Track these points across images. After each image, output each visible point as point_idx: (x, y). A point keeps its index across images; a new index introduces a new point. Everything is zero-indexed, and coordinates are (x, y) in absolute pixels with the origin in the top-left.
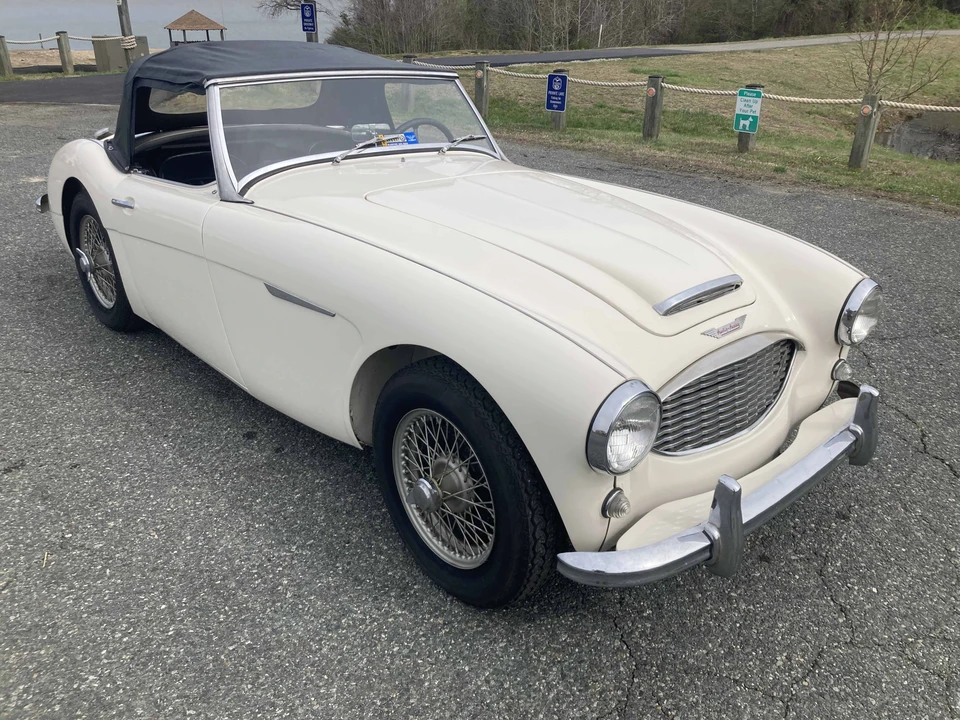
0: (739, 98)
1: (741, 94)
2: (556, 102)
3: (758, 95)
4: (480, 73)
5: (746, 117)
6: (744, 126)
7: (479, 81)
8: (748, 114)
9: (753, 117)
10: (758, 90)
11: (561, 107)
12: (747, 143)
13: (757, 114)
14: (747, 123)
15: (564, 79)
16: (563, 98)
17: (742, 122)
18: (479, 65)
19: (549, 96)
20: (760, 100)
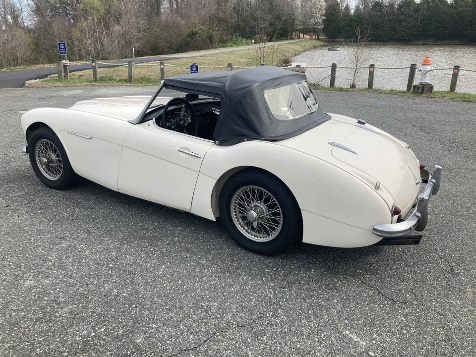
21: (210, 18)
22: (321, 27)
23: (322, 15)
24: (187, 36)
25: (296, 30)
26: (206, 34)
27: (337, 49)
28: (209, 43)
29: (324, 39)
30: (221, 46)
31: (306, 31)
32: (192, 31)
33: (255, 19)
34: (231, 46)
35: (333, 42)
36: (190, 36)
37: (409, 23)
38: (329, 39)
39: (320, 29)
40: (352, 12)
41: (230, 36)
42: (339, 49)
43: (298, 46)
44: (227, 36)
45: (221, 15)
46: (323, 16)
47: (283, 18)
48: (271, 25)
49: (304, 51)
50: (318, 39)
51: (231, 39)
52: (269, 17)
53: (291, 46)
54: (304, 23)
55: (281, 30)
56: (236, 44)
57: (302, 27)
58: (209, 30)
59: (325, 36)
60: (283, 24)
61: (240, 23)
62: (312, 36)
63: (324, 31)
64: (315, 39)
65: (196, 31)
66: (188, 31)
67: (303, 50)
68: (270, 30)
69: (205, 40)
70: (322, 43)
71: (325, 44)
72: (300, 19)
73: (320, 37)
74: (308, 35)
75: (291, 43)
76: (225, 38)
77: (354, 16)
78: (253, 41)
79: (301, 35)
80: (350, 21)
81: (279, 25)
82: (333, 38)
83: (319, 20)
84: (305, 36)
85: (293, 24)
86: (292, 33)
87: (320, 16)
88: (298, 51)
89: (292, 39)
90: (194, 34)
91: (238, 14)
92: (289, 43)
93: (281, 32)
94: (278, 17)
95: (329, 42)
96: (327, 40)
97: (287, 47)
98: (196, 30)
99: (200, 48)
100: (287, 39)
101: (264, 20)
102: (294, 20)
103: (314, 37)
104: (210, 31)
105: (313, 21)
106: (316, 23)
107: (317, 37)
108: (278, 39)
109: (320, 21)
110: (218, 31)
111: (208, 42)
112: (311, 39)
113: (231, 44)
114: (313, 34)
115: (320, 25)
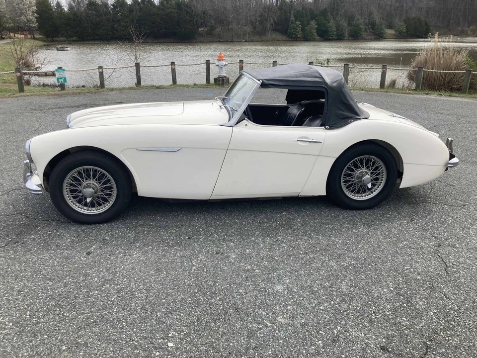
22: (36, 25)
23: (33, 12)
25: (5, 29)
29: (39, 38)
31: (19, 29)
35: (53, 41)
37: (127, 22)
38: (48, 38)
39: (35, 27)
40: (66, 9)
42: (69, 49)
46: (35, 13)
50: (34, 38)
54: (14, 21)
57: (12, 25)
59: (42, 35)
62: (26, 35)
63: (40, 29)
64: (31, 38)
70: (41, 43)
71: (45, 43)
72: (7, 16)
73: (36, 36)
74: (20, 34)
77: (70, 13)
80: (67, 19)
82: (52, 37)
83: (31, 17)
84: (17, 35)
87: (31, 13)
89: (3, 39)
95: (48, 41)
96: (45, 39)
103: (29, 36)
105: (24, 19)
106: (28, 21)
107: (32, 36)
112: (26, 38)
114: (27, 33)
115: (33, 23)
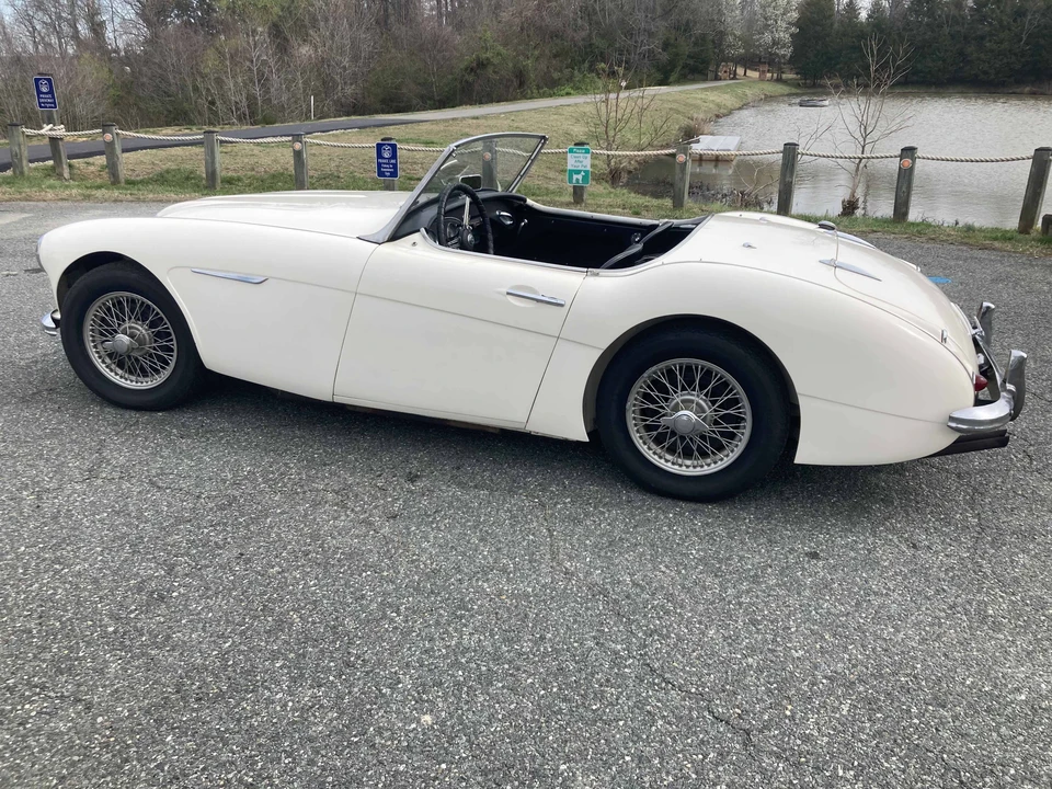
0: (569, 155)
1: (571, 151)
2: (387, 170)
3: (587, 151)
4: (298, 146)
5: (578, 172)
6: (577, 180)
7: (298, 155)
8: (580, 168)
9: (585, 171)
10: (586, 147)
11: (394, 174)
12: (582, 195)
13: (589, 168)
14: (580, 177)
15: (394, 147)
16: (395, 166)
17: (575, 177)
18: (297, 138)
19: (379, 165)
20: (589, 156)
21: (522, 29)
22: (787, 52)
23: (790, 23)
24: (466, 69)
25: (729, 59)
26: (511, 65)
27: (820, 103)
28: (516, 86)
29: (792, 79)
30: (544, 93)
31: (750, 62)
32: (478, 57)
33: (629, 33)
34: (568, 94)
35: (814, 86)
36: (472, 69)
38: (806, 79)
39: (784, 56)
40: (863, 15)
41: (567, 72)
42: (826, 103)
43: (727, 96)
44: (561, 71)
45: (548, 20)
46: (793, 25)
47: (698, 31)
48: (666, 46)
49: (740, 109)
50: (779, 80)
51: (570, 79)
52: (661, 27)
53: (713, 97)
54: (747, 43)
55: (692, 58)
56: (579, 89)
57: (742, 51)
58: (518, 55)
59: (797, 74)
60: (695, 44)
61: (594, 41)
62: (764, 72)
63: (794, 61)
64: (771, 80)
65: (488, 59)
66: (469, 59)
67: (737, 106)
68: (665, 57)
69: (508, 80)
70: (785, 89)
71: (794, 90)
72: (738, 33)
73: (784, 76)
74: (755, 70)
75: (712, 89)
76: (556, 75)
77: (868, 24)
78: (624, 84)
79: (740, 71)
81: (686, 48)
82: (815, 77)
83: (782, 34)
84: (749, 73)
85: (720, 44)
86: (718, 66)
87: (784, 25)
88: (725, 107)
89: (717, 78)
90: (482, 65)
91: (590, 20)
92: (706, 89)
93: (691, 62)
94: (684, 28)
95: (805, 86)
96: (800, 82)
97: (700, 96)
98: (489, 55)
99: (494, 96)
100: (705, 80)
101: (651, 34)
102: (722, 34)
103: (769, 75)
104: (521, 58)
105: (768, 38)
106: (775, 43)
107: (775, 75)
108: (683, 79)
109: (785, 37)
110: (537, 59)
111: (516, 84)
112: (761, 79)
113: (568, 90)
114: (766, 68)
115: (784, 46)
